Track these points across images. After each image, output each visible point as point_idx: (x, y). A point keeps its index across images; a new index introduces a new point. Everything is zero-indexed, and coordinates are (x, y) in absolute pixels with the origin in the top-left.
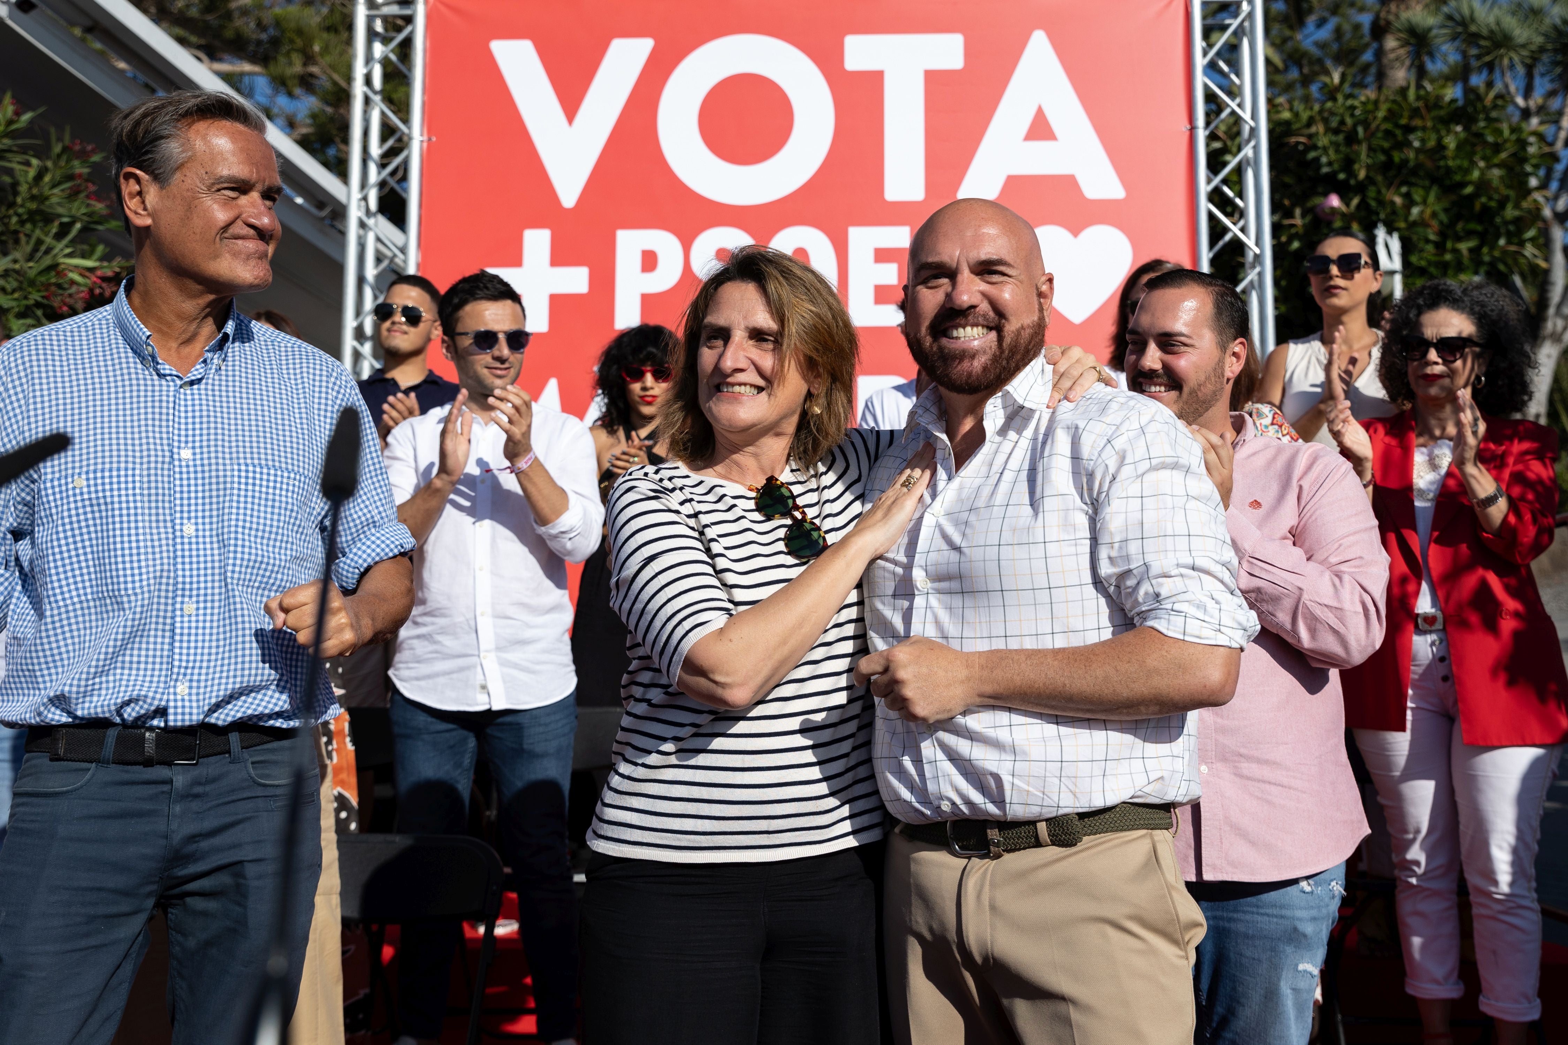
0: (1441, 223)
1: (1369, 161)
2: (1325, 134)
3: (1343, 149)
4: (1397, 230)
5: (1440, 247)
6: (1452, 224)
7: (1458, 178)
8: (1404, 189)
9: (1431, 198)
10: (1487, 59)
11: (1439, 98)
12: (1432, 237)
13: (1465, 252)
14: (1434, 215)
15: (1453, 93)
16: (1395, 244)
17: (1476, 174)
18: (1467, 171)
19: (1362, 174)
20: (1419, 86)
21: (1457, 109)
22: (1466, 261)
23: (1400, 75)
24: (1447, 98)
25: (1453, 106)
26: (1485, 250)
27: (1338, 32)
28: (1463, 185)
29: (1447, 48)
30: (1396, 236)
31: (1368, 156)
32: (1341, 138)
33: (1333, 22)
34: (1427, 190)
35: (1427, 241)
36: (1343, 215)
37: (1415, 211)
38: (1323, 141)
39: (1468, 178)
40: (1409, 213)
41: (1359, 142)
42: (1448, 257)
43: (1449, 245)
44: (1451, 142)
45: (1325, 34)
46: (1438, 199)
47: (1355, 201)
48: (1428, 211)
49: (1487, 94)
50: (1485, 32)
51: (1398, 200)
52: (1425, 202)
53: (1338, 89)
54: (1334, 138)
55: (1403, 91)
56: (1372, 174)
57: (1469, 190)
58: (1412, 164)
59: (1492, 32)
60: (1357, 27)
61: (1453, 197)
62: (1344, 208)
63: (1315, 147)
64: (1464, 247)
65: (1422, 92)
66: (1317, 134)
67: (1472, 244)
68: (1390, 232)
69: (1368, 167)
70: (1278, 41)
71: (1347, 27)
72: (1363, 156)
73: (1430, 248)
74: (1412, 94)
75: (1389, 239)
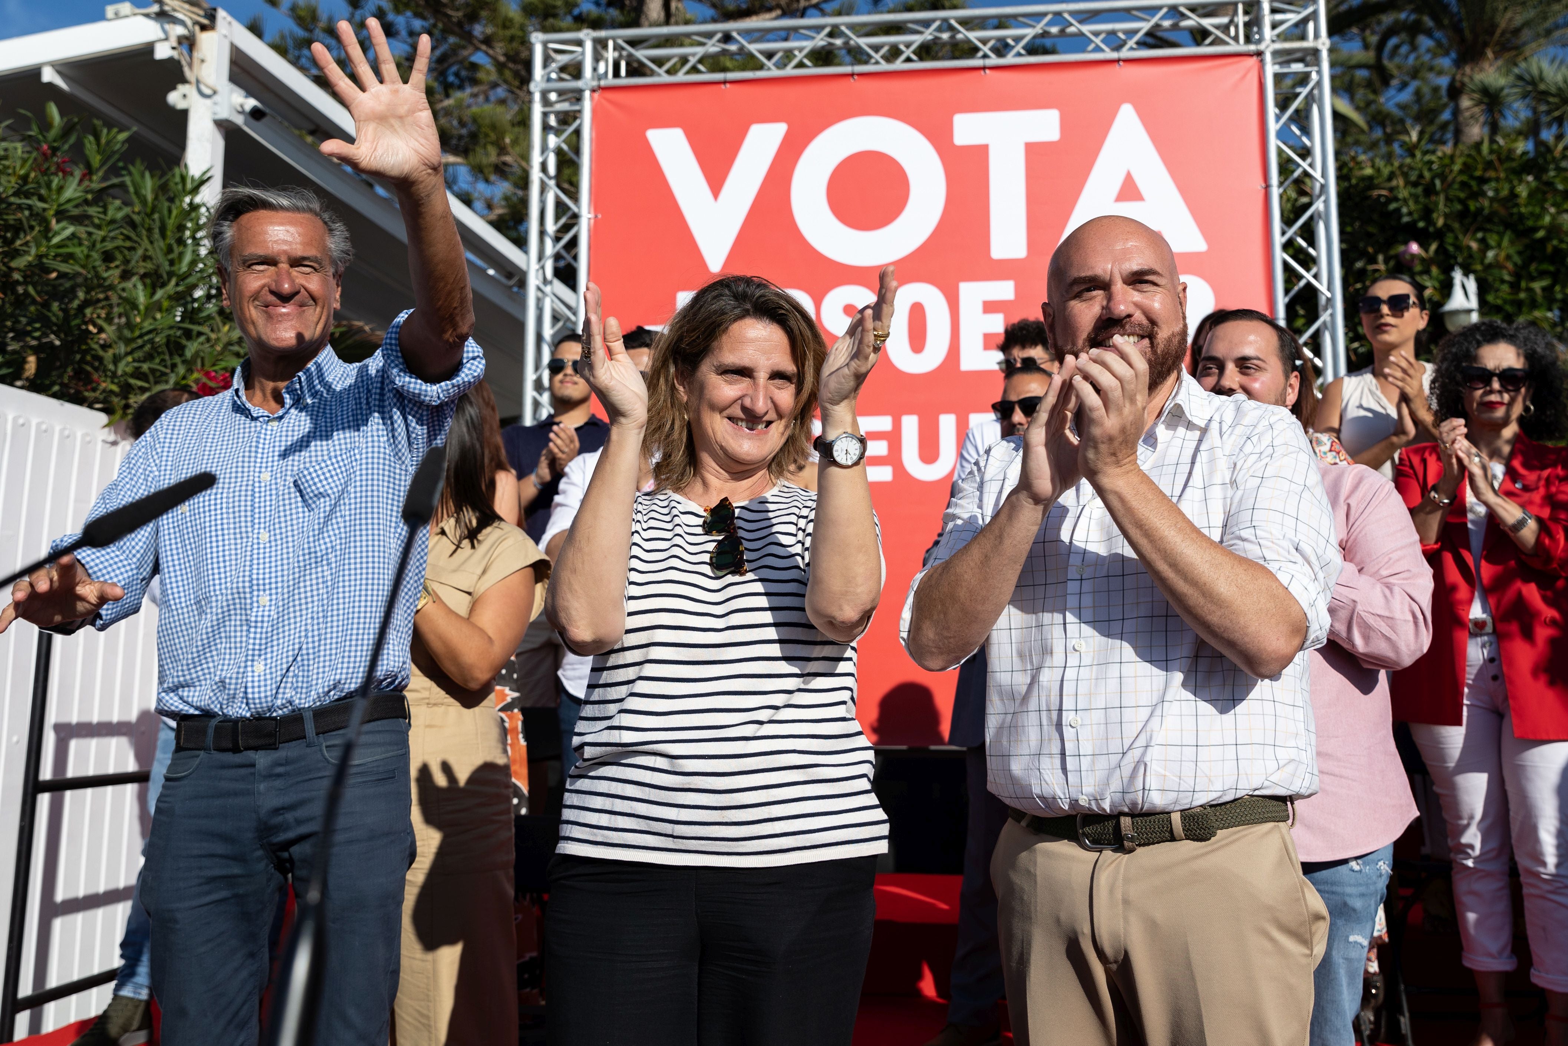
0: (1515, 264)
1: (1447, 210)
2: (1405, 187)
3: (1422, 199)
4: (1474, 272)
5: (1515, 287)
6: (1526, 265)
7: (1530, 223)
8: (1480, 235)
9: (1505, 242)
10: (1557, 114)
11: (1511, 151)
12: (1507, 278)
13: (1538, 291)
14: (1508, 257)
15: (1523, 146)
16: (1472, 285)
17: (1547, 219)
18: (1539, 217)
19: (1440, 222)
20: (1492, 141)
21: (1529, 160)
22: (1540, 299)
23: (1476, 131)
24: (1519, 151)
25: (1525, 158)
26: (1558, 288)
27: (1418, 93)
28: (1536, 229)
29: (1518, 105)
30: (1472, 277)
31: (1445, 205)
32: (1419, 190)
33: (1414, 85)
34: (1501, 235)
35: (1503, 281)
36: (1423, 260)
37: (1490, 254)
38: (1403, 193)
39: (1540, 223)
40: (1484, 256)
41: (1437, 194)
42: (1522, 295)
43: (1523, 284)
44: (1523, 191)
45: (1406, 96)
46: (1512, 242)
47: (1433, 247)
48: (1503, 255)
49: (1556, 146)
50: (1553, 90)
51: (1474, 245)
52: (1499, 245)
53: (1416, 146)
54: (1413, 191)
55: (1478, 145)
56: (1449, 222)
57: (1541, 234)
58: (1486, 212)
59: (1560, 89)
60: (1436, 90)
61: (1526, 241)
62: (1423, 254)
63: (1396, 199)
64: (1537, 286)
65: (1495, 147)
66: (1397, 187)
67: (1545, 283)
68: (1466, 274)
69: (1446, 216)
70: (1362, 104)
71: (1426, 90)
72: (1441, 206)
73: (1505, 288)
74: (1485, 148)
75: (1465, 280)
